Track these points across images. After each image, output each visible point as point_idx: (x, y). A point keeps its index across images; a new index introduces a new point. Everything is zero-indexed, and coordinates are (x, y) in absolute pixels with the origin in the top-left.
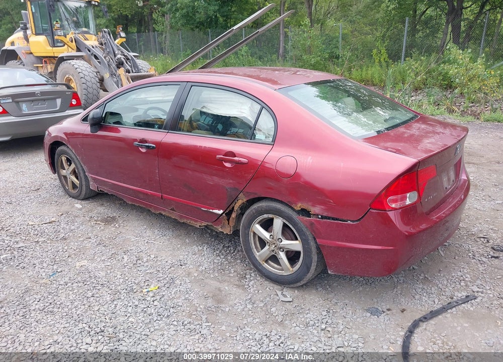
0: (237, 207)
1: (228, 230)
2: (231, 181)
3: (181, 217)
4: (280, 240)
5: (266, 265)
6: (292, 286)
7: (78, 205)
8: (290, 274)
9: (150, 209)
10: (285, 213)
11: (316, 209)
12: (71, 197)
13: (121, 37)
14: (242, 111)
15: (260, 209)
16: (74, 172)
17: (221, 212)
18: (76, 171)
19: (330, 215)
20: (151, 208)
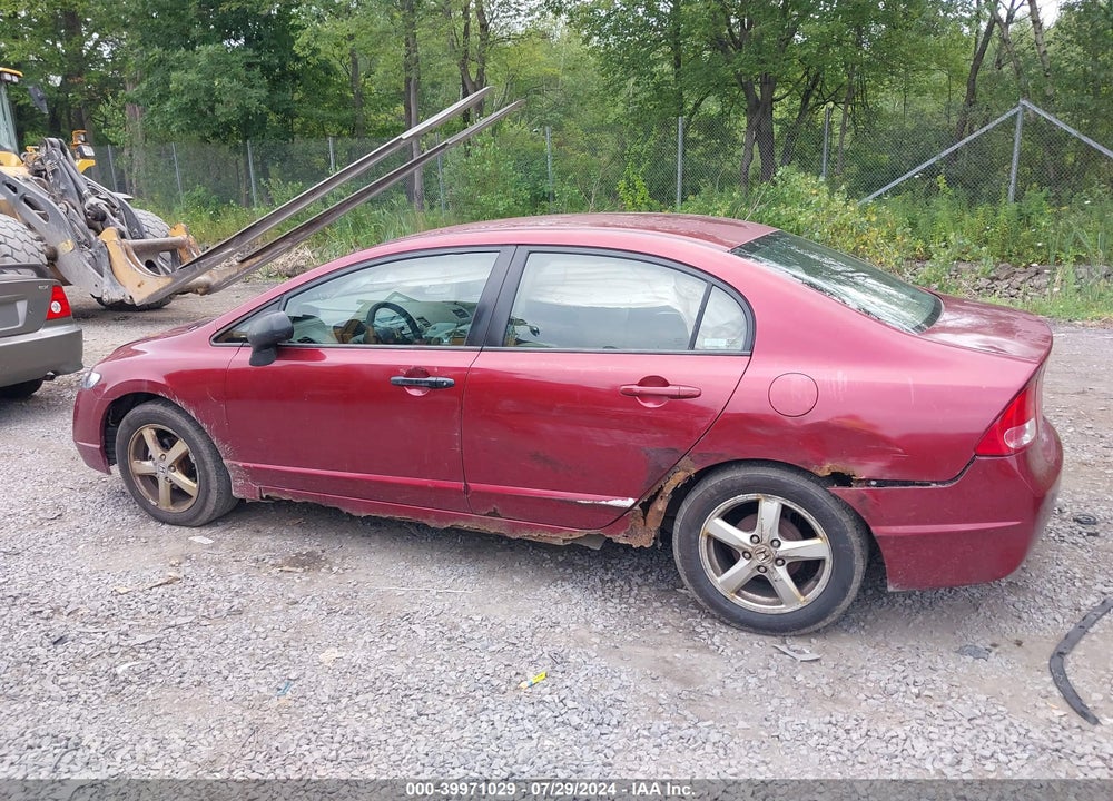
0: (669, 488)
1: (644, 539)
2: (659, 435)
3: (514, 528)
4: (775, 543)
5: (739, 600)
6: (806, 630)
7: (201, 539)
8: (799, 607)
9: (425, 521)
10: (790, 485)
11: (864, 470)
12: (164, 522)
13: (84, 157)
14: (659, 295)
15: (729, 486)
16: (185, 465)
17: (629, 502)
18: (192, 458)
19: (896, 476)
20: (427, 518)
